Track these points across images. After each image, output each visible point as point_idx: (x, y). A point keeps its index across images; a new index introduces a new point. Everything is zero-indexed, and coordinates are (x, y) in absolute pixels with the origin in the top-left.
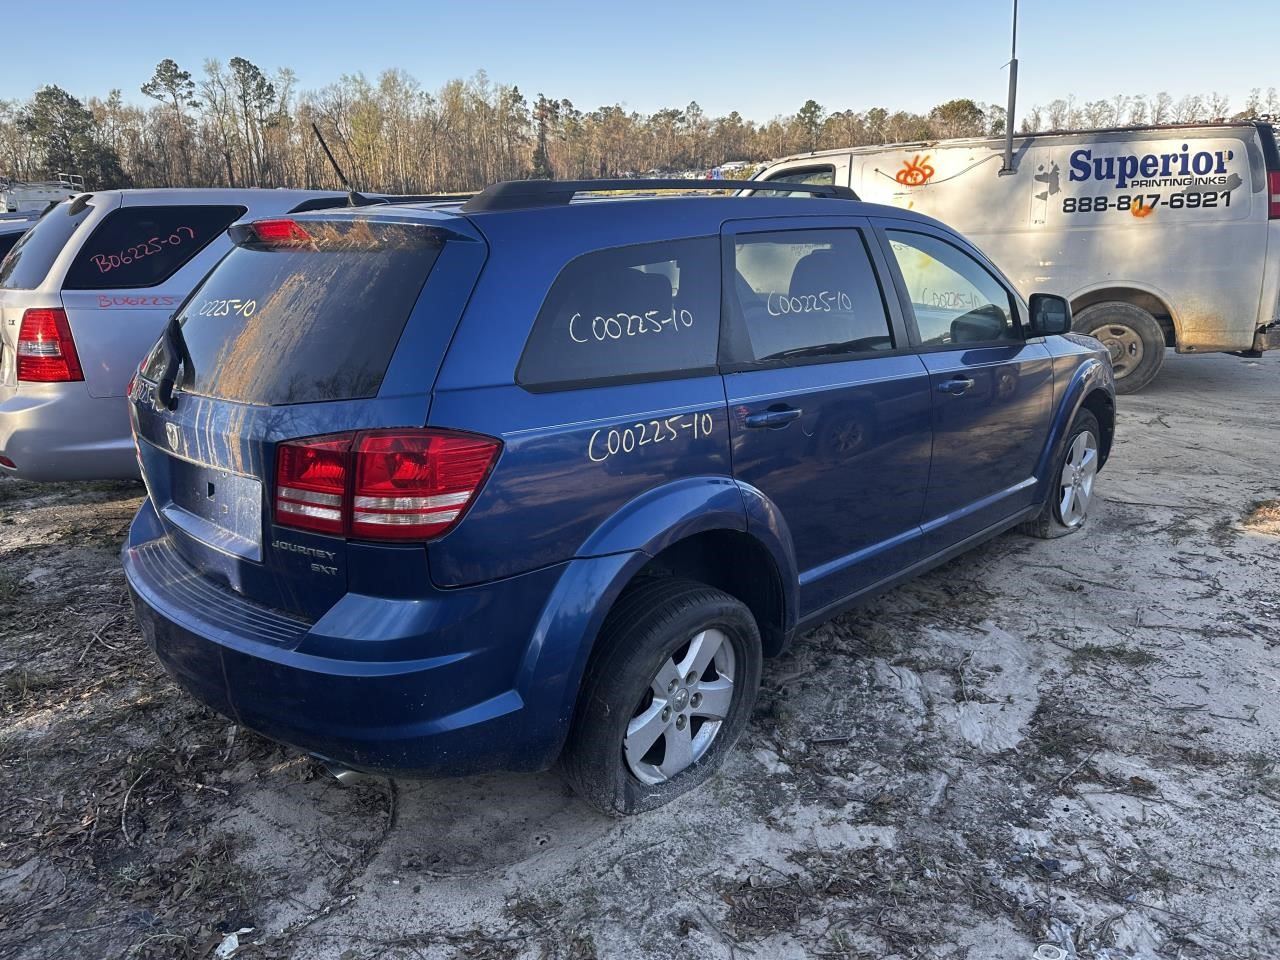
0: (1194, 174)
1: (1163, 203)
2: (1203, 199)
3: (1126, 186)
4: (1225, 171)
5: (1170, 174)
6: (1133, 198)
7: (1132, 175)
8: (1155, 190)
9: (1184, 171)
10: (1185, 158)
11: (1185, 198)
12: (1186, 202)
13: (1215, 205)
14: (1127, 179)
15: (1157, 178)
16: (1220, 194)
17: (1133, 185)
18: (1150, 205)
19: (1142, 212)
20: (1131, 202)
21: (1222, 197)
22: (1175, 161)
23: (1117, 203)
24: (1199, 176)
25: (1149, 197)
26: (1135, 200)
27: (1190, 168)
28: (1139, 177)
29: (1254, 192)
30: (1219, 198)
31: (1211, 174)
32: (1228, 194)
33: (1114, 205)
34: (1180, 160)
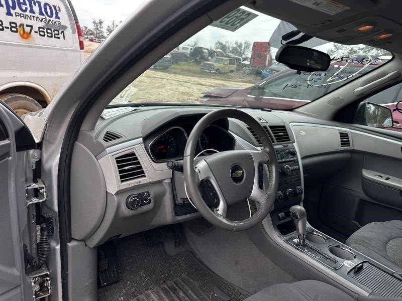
0: (46, 16)
2: (53, 33)
3: (12, 15)
4: (59, 18)
7: (14, 8)
8: (29, 21)
9: (41, 13)
10: (39, 3)
12: (46, 33)
13: (59, 38)
14: (12, 10)
17: (16, 15)
18: (29, 31)
19: (25, 35)
20: (18, 28)
23: (9, 26)
25: (27, 26)
26: (20, 26)
27: (44, 12)
29: (73, 33)
30: (60, 34)
31: (54, 18)
32: (63, 32)
33: (8, 28)
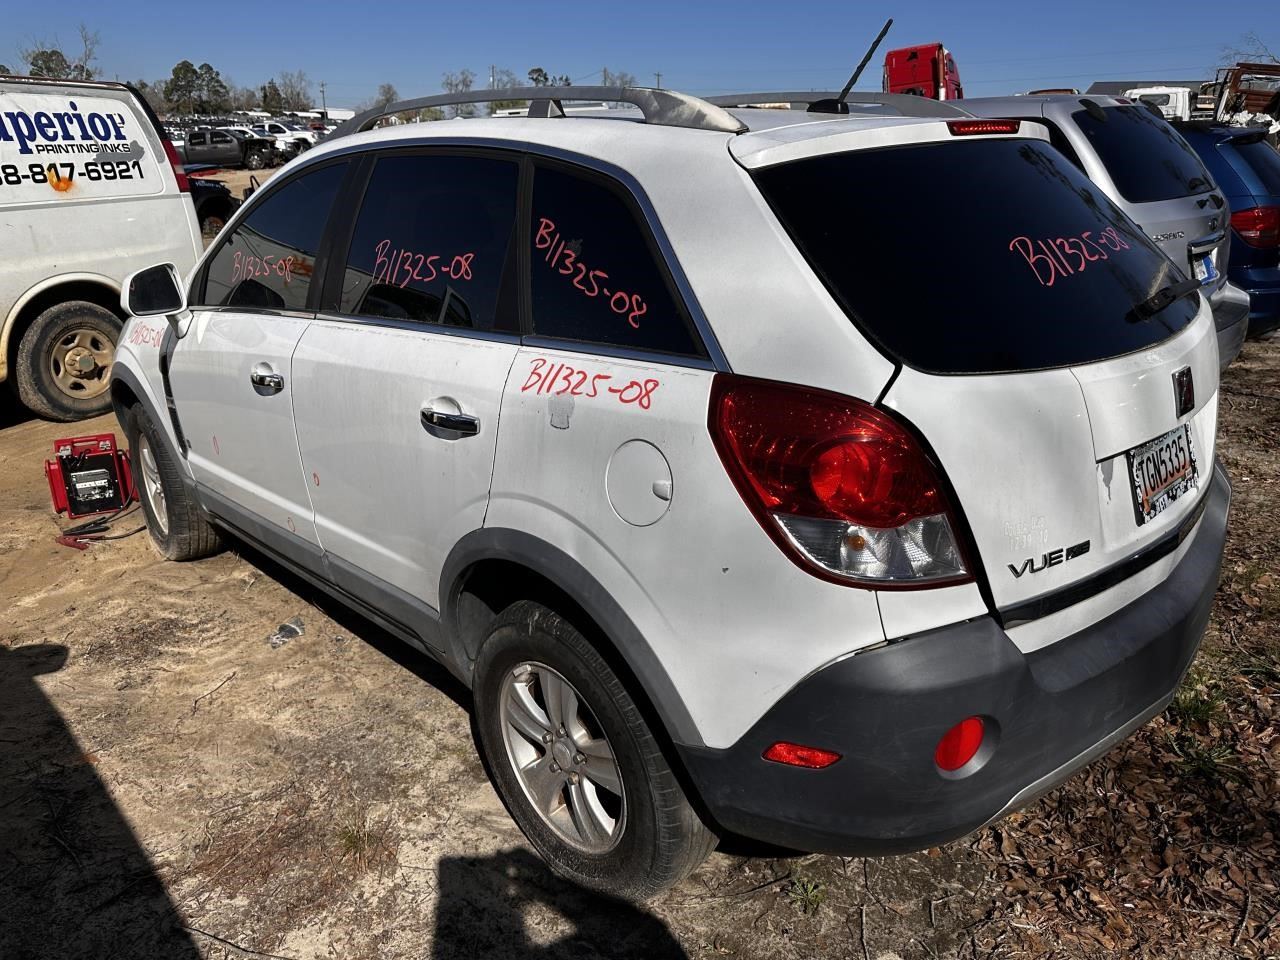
0: (96, 139)
1: (81, 174)
2: (117, 170)
3: (31, 152)
4: (124, 138)
5: (72, 138)
6: (45, 168)
7: (32, 138)
8: (64, 158)
9: (85, 136)
10: (79, 117)
11: (99, 168)
12: (102, 174)
13: (130, 177)
14: (28, 142)
15: (60, 141)
16: (130, 164)
17: (39, 151)
18: (67, 176)
19: (62, 185)
20: (46, 173)
21: (133, 167)
22: (71, 122)
23: (30, 174)
24: (104, 142)
25: (63, 165)
26: (49, 169)
27: (90, 133)
28: (40, 140)
29: (159, 162)
30: (131, 168)
31: (113, 141)
32: (136, 164)
33: (28, 176)
34: (75, 120)
